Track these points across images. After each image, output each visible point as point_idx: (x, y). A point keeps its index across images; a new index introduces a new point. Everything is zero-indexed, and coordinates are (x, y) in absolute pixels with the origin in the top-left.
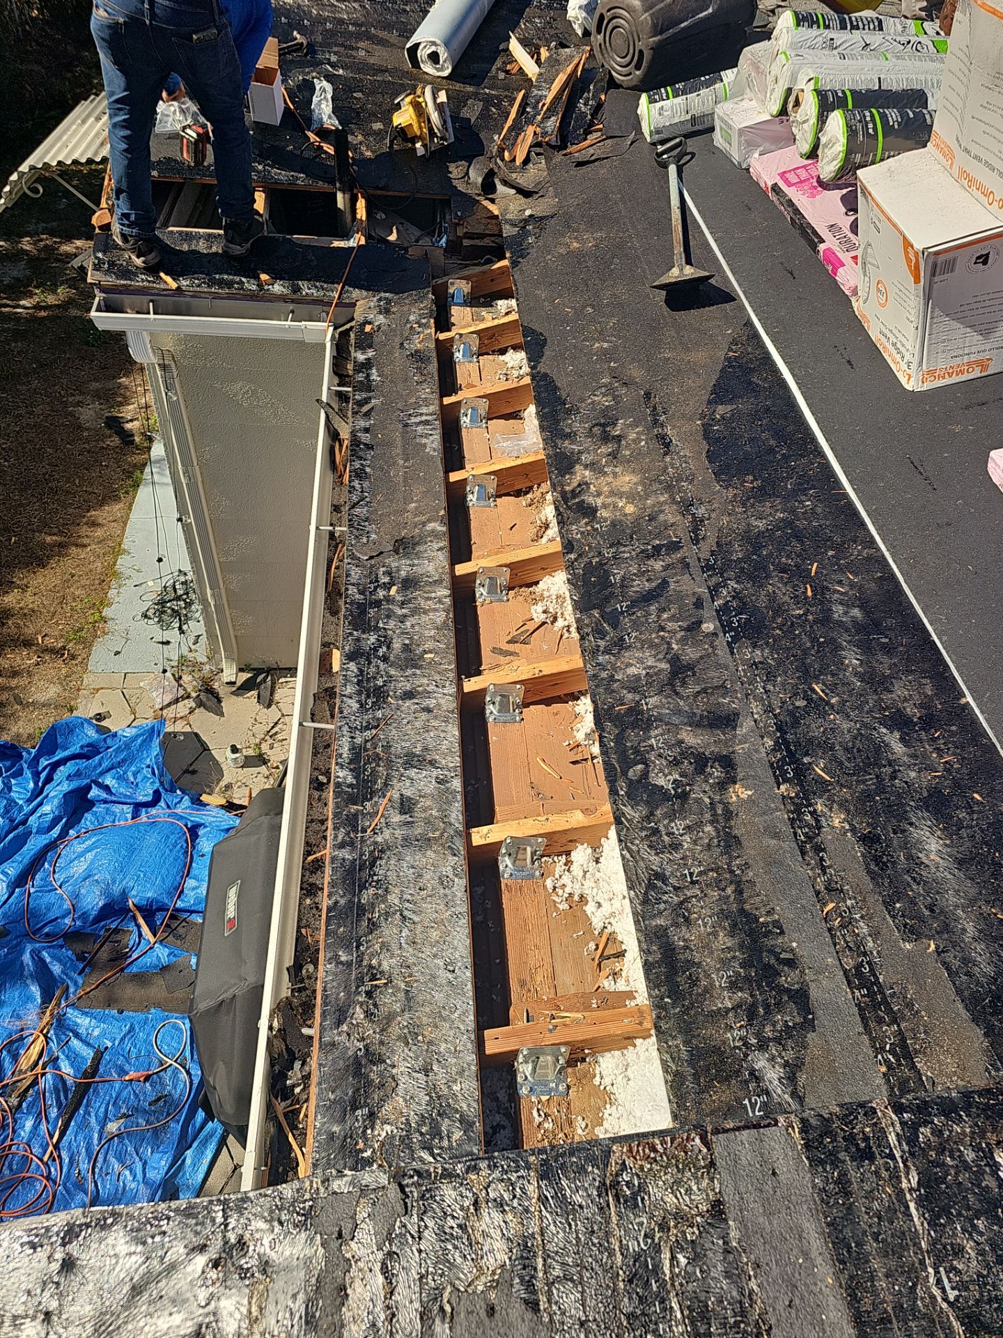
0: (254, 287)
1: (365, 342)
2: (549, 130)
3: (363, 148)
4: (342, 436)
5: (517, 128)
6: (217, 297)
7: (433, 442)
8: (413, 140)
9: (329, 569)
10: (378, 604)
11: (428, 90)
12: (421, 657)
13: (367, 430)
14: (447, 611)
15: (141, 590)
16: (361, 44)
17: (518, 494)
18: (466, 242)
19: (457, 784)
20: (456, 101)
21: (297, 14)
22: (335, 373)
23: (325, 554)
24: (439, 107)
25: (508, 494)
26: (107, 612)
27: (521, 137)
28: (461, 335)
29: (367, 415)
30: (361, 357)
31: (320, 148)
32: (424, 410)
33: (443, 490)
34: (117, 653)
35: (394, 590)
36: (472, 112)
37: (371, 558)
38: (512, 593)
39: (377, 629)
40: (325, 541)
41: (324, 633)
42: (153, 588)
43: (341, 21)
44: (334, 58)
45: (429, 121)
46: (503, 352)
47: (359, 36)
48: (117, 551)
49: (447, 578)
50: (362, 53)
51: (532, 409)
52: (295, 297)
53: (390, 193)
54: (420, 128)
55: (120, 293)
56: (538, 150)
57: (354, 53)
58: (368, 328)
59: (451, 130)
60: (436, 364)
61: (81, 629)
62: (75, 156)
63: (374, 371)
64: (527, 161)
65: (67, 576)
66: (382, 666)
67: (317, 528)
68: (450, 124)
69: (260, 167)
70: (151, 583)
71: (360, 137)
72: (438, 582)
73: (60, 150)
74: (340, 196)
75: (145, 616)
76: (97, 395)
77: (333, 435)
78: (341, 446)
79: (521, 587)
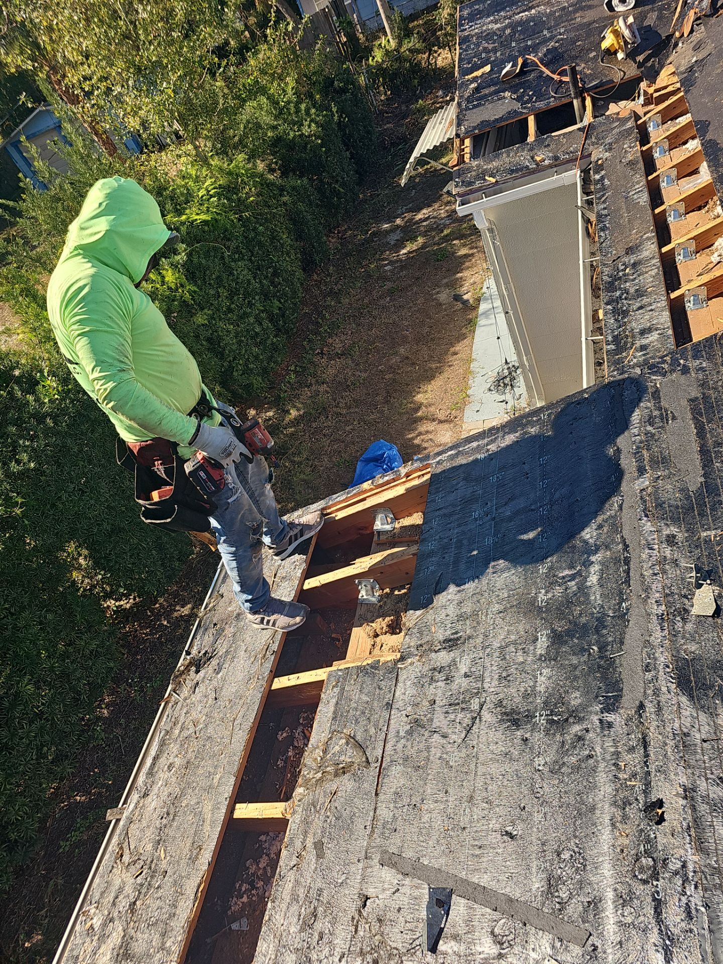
0: (535, 166)
1: (599, 168)
2: (705, 7)
3: (586, 70)
4: (591, 220)
5: (683, 15)
6: (516, 178)
7: (644, 199)
8: (616, 52)
9: (592, 279)
10: (620, 278)
11: (621, 20)
12: (646, 291)
13: (605, 209)
14: (658, 268)
15: (485, 378)
16: (578, 15)
17: (700, 208)
18: (656, 95)
19: (670, 332)
20: (640, 18)
21: (539, 17)
22: (584, 193)
23: (589, 274)
24: (629, 27)
25: (693, 211)
26: (469, 392)
27: (686, 20)
28: (657, 143)
29: (604, 202)
30: (597, 177)
31: (561, 81)
32: (637, 186)
33: (651, 218)
34: (478, 411)
35: (627, 271)
36: (651, 20)
37: (614, 261)
38: (698, 254)
39: (620, 289)
40: (589, 268)
41: (593, 306)
42: (493, 375)
43: (564, 8)
44: (562, 30)
45: (623, 37)
46: (685, 143)
47: (575, 11)
48: (469, 360)
49: (657, 255)
50: (578, 20)
51: (705, 164)
52: (557, 163)
53: (605, 87)
54: (619, 43)
55: (468, 194)
56: (698, 22)
57: (573, 22)
58: (600, 162)
59: (638, 37)
60: (642, 163)
61: (457, 403)
62: (434, 144)
63: (606, 180)
64: (692, 31)
65: (446, 379)
66: (625, 302)
67: (584, 262)
68: (637, 33)
69: (529, 105)
70: (490, 373)
71: (583, 65)
72: (653, 258)
73: (426, 145)
74: (575, 102)
75: (490, 390)
76: (447, 285)
77: (587, 221)
78: (591, 225)
79: (703, 250)
